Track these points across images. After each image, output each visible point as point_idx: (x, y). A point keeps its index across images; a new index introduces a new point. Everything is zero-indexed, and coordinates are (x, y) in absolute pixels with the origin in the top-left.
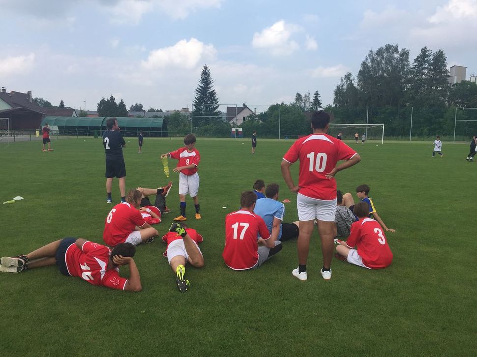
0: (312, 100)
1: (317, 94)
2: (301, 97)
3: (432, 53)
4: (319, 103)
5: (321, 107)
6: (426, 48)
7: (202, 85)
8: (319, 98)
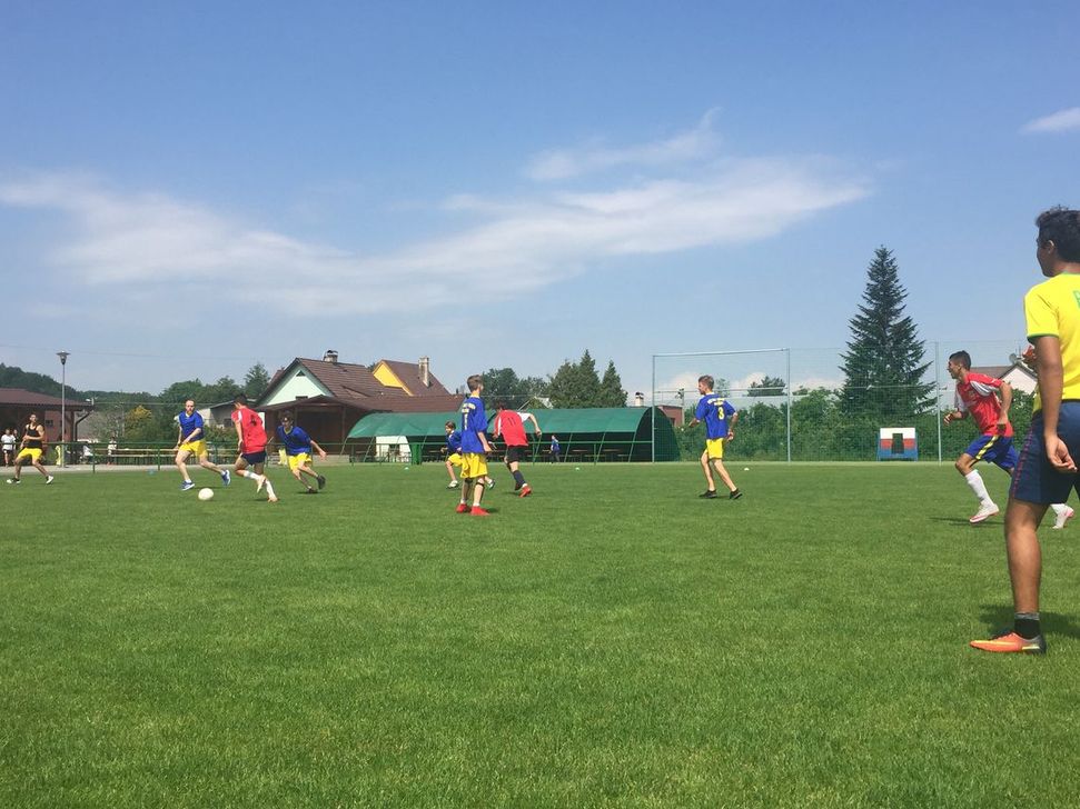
7: (871, 307)
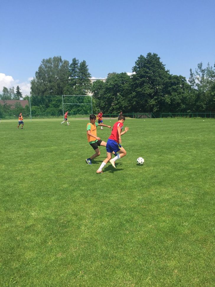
0: (15, 92)
1: (18, 88)
2: (7, 90)
3: (79, 62)
4: (21, 94)
5: (22, 97)
6: (75, 58)
8: (20, 91)
